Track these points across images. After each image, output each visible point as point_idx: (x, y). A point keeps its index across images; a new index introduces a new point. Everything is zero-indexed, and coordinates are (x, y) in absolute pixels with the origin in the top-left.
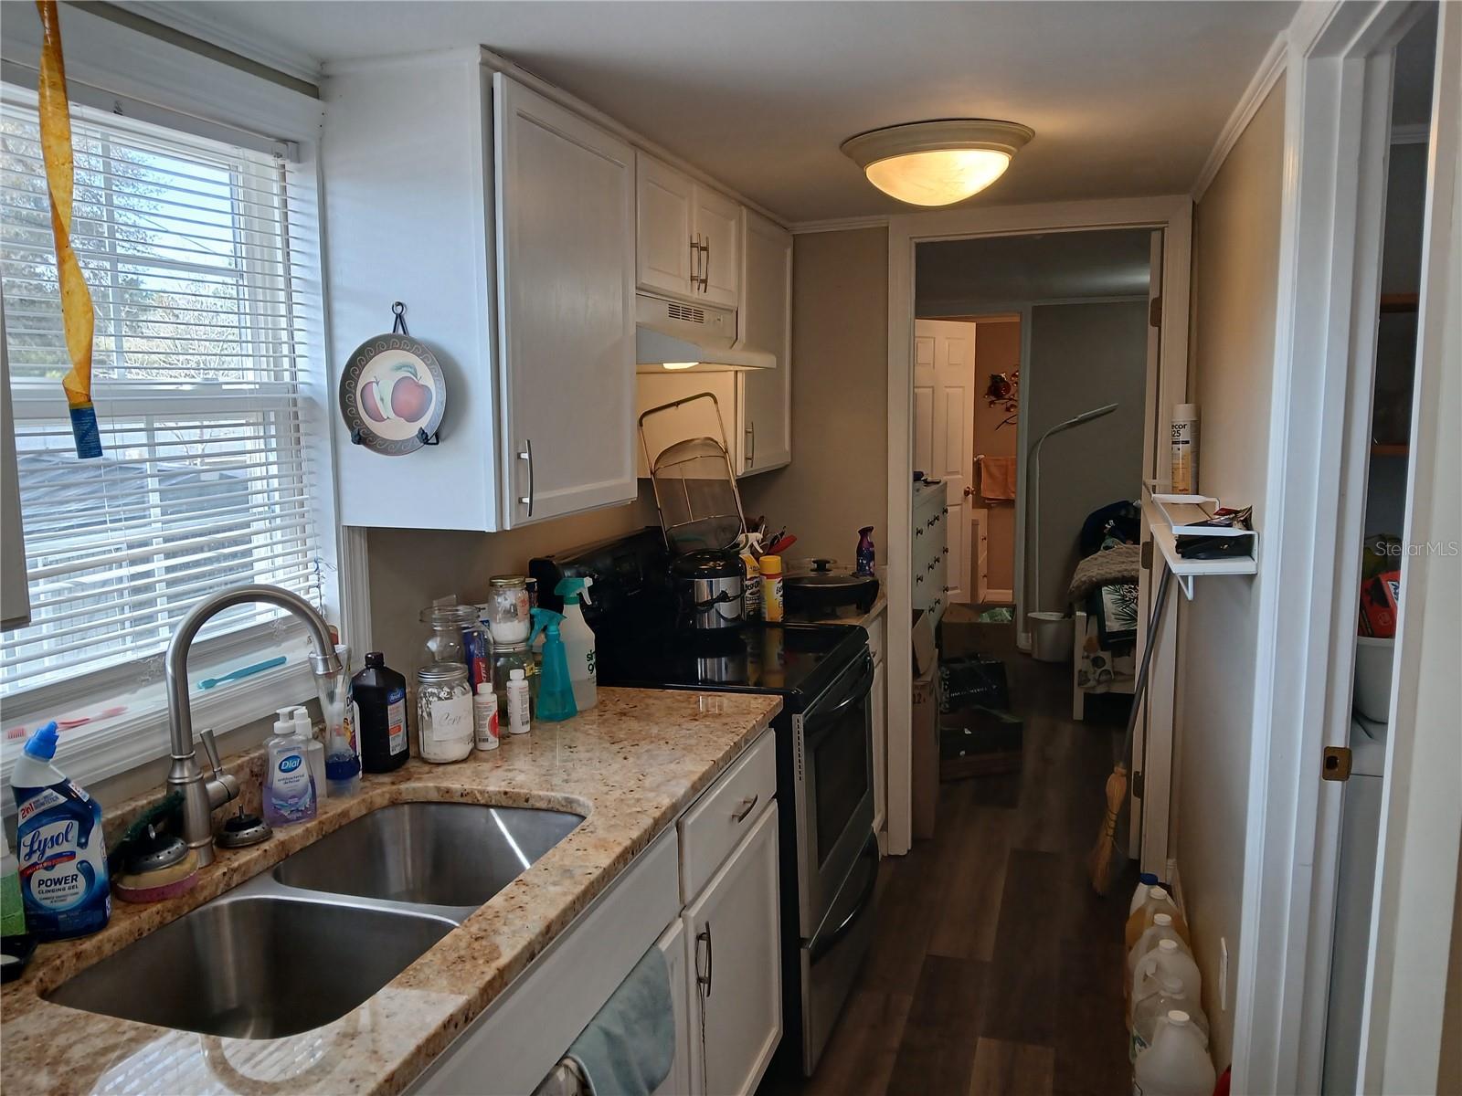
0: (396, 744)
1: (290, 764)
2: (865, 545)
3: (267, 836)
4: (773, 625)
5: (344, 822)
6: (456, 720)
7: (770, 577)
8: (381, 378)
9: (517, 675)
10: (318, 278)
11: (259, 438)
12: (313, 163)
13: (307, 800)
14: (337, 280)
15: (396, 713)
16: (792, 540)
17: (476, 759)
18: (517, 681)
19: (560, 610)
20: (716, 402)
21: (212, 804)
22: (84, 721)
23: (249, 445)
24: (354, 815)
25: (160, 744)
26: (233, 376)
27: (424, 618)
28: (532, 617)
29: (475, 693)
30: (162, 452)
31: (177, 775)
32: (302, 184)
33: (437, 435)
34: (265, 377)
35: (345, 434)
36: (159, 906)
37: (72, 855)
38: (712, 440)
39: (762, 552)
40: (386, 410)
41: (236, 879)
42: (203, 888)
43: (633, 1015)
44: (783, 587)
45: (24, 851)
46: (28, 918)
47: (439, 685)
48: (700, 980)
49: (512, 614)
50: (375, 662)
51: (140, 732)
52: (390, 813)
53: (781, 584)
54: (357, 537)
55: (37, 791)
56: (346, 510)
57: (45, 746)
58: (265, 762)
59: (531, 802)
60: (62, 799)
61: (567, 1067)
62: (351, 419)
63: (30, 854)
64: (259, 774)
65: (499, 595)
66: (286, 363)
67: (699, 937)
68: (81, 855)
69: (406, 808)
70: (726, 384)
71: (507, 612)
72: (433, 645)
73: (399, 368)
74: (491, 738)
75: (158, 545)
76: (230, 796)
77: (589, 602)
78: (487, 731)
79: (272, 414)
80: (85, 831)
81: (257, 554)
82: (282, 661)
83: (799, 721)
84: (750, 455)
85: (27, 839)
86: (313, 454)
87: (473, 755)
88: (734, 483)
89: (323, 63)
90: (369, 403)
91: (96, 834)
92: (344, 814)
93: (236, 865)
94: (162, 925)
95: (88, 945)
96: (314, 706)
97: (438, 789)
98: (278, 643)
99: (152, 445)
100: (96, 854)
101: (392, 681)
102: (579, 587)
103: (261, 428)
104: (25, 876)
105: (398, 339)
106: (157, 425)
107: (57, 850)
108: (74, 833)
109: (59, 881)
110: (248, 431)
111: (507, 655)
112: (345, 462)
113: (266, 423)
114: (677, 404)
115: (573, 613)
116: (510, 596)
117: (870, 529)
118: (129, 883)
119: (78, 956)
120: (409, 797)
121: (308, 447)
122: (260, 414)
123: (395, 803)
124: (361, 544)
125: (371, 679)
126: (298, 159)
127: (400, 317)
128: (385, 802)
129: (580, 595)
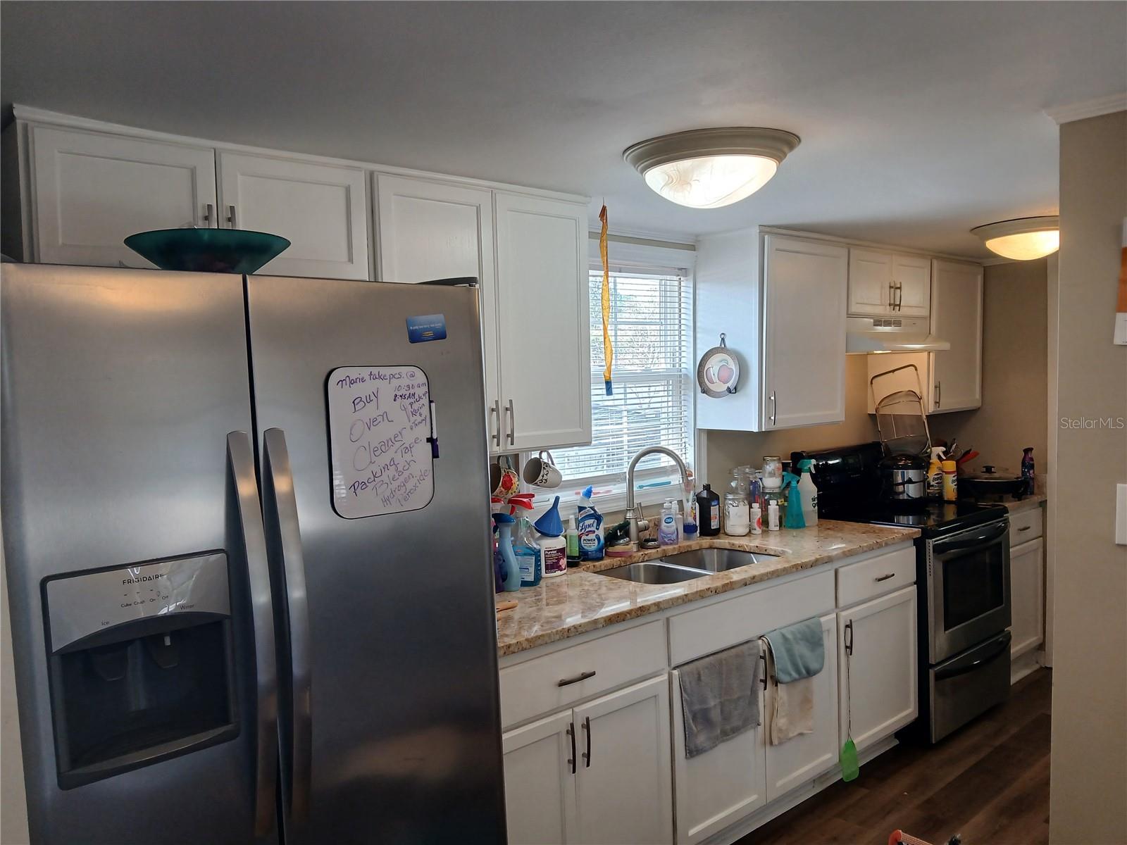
0: (714, 524)
1: (669, 521)
2: (1027, 459)
3: (658, 547)
4: (950, 502)
5: (690, 550)
6: (740, 516)
7: (947, 473)
8: (713, 366)
9: (773, 503)
10: (691, 324)
11: (664, 391)
12: (691, 277)
13: (674, 536)
14: (698, 324)
15: (714, 511)
16: (976, 454)
17: (750, 536)
18: (773, 506)
19: (800, 475)
20: (916, 370)
21: (640, 530)
22: (599, 493)
23: (661, 394)
24: (694, 548)
25: (623, 505)
26: (656, 367)
27: (731, 472)
28: (783, 476)
29: (751, 507)
30: (629, 402)
31: (628, 515)
32: (687, 285)
33: (735, 388)
34: (668, 366)
35: (699, 389)
36: (620, 558)
37: (594, 532)
38: (913, 392)
39: (945, 458)
40: (715, 379)
41: (646, 558)
42: (635, 557)
43: (799, 636)
44: (958, 480)
45: (580, 528)
46: (579, 552)
47: (733, 500)
48: (847, 647)
49: (772, 474)
50: (707, 487)
51: (616, 498)
52: (709, 551)
53: (956, 478)
54: (703, 434)
55: (585, 508)
56: (698, 422)
57: (588, 494)
58: (659, 521)
59: (768, 551)
60: (593, 512)
61: (763, 640)
62: (701, 383)
63: (581, 530)
64: (657, 525)
65: (767, 464)
66: (677, 360)
67: (847, 626)
68: (597, 532)
69: (716, 550)
70: (921, 360)
71: (770, 473)
72: (733, 484)
73: (721, 361)
74: (758, 529)
75: (625, 431)
76: (646, 528)
77: (814, 472)
78: (755, 525)
79: (671, 381)
80: (598, 524)
81: (663, 438)
82: (670, 483)
83: (931, 543)
84: (938, 401)
85: (581, 525)
86: (686, 397)
87: (749, 533)
88: (924, 417)
89: (697, 236)
90: (709, 377)
91: (602, 526)
92: (690, 546)
93: (646, 553)
94: (620, 566)
95: (597, 564)
96: (680, 502)
97: (729, 543)
98: (668, 476)
99: (625, 393)
100: (601, 533)
101: (714, 497)
102: (808, 464)
103: (666, 387)
104: (580, 537)
105: (722, 349)
106: (627, 386)
107: (590, 529)
108: (595, 525)
109: (589, 540)
110: (661, 388)
111: (770, 493)
112: (698, 401)
113: (668, 385)
114: (893, 371)
115: (806, 478)
116: (772, 466)
117: (1031, 449)
118: (611, 549)
119: (594, 566)
120: (717, 546)
121: (684, 395)
122: (666, 381)
123: (711, 548)
124: (704, 438)
125: (705, 494)
126: (686, 276)
127: (723, 339)
128: (707, 546)
129: (810, 468)
